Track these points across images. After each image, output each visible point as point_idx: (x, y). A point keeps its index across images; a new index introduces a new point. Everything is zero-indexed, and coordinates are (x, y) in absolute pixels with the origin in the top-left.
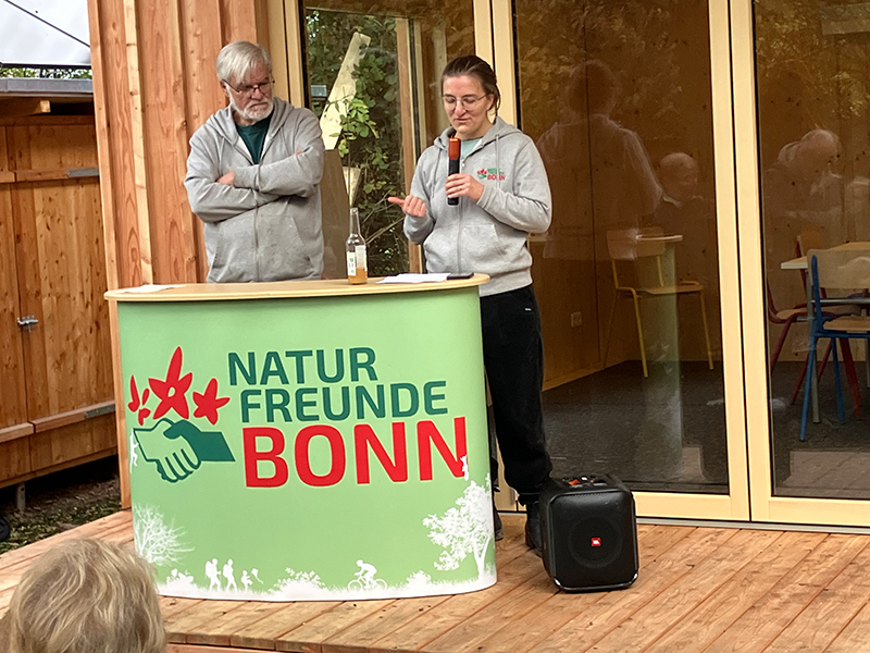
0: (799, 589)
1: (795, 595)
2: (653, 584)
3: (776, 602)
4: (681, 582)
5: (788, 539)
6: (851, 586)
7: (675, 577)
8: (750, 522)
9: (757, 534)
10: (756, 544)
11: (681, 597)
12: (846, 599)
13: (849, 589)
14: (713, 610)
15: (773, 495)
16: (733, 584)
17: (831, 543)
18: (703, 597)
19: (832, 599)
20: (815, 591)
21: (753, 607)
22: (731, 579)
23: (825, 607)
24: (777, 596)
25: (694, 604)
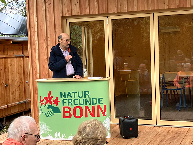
0: (169, 138)
1: (169, 139)
2: (141, 137)
3: (165, 140)
4: (146, 136)
5: (164, 128)
6: (178, 137)
7: (145, 135)
8: (156, 125)
9: (158, 127)
10: (159, 129)
11: (147, 140)
12: (178, 140)
13: (178, 138)
14: (154, 142)
15: (161, 120)
16: (156, 137)
17: (172, 129)
18: (151, 139)
19: (176, 140)
20: (172, 138)
21: (161, 141)
22: (155, 136)
23: (175, 141)
24: (165, 139)
25: (150, 141)
